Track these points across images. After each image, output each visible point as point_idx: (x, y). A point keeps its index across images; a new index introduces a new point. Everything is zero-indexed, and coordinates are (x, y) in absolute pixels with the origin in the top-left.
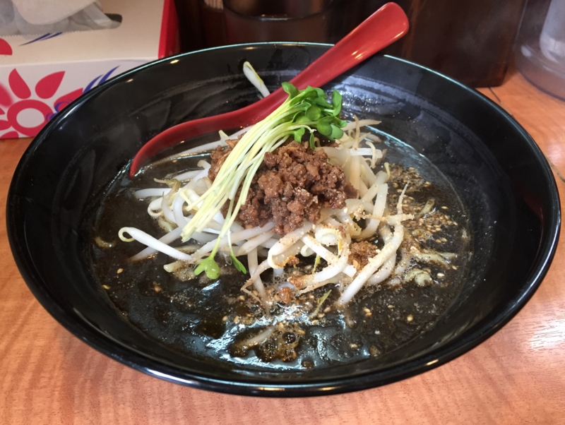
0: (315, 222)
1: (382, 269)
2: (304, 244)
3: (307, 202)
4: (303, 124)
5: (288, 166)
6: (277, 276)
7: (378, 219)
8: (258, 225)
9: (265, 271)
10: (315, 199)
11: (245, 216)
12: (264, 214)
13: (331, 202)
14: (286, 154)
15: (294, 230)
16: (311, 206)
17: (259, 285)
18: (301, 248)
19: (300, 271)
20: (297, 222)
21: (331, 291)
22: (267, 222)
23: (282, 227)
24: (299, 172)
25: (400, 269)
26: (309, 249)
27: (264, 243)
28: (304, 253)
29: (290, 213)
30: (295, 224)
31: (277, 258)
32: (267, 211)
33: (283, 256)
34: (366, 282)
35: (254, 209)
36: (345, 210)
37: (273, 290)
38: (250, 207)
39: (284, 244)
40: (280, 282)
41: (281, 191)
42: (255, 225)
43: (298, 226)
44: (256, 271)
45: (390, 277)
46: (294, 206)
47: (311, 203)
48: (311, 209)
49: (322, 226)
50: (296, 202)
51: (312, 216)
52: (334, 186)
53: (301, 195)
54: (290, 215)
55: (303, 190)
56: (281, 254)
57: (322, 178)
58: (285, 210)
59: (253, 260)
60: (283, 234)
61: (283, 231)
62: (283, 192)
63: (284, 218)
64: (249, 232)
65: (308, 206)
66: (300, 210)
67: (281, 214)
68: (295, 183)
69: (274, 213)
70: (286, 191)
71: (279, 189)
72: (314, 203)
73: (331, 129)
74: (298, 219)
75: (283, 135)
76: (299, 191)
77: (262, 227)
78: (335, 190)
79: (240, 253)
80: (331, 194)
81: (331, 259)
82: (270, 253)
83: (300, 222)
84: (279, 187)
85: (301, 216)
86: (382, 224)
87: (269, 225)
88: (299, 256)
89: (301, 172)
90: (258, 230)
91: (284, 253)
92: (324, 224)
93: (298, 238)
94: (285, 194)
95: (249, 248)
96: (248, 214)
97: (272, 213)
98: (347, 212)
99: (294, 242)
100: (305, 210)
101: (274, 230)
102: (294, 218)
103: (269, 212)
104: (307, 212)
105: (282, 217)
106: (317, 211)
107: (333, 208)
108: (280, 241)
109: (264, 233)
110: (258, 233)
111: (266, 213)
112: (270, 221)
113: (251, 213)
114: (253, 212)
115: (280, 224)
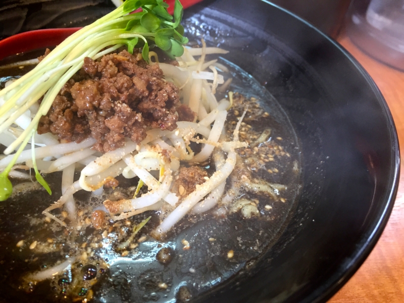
0: (138, 142)
1: (209, 198)
2: (126, 166)
3: (129, 119)
4: (138, 33)
5: (112, 76)
7: (212, 144)
8: (74, 141)
9: (77, 192)
10: (139, 117)
11: (56, 129)
12: (79, 128)
13: (159, 122)
14: (110, 63)
15: (114, 149)
16: (134, 124)
18: (123, 170)
19: (122, 192)
20: (115, 141)
21: (150, 217)
22: (85, 137)
23: (102, 145)
24: (123, 83)
25: (228, 198)
26: (130, 172)
28: (126, 174)
29: (108, 130)
30: (114, 143)
31: (91, 179)
32: (83, 125)
33: (99, 177)
34: (190, 211)
35: (65, 122)
36: (177, 133)
38: (61, 118)
39: (100, 164)
40: (96, 204)
41: (95, 103)
42: (70, 140)
43: (118, 145)
44: (69, 190)
45: (216, 206)
46: (113, 123)
47: (133, 121)
48: (134, 128)
49: (149, 147)
50: (116, 118)
51: (134, 136)
52: (163, 104)
53: (120, 111)
54: (109, 132)
55: (124, 105)
56: (96, 175)
57: (150, 94)
58: (102, 126)
59: (67, 177)
60: (103, 152)
62: (99, 104)
63: (103, 135)
64: (64, 147)
65: (130, 123)
66: (120, 128)
67: (99, 130)
68: (115, 95)
69: (92, 129)
70: (103, 103)
71: (94, 100)
72: (136, 121)
73: (171, 44)
74: (116, 137)
75: (113, 42)
76: (119, 105)
77: (79, 142)
78: (164, 110)
79: (51, 170)
80: (160, 114)
81: (151, 185)
82: (84, 173)
83: (119, 141)
84: (93, 98)
85: (120, 134)
86: (216, 149)
87: (88, 142)
88: (120, 178)
89: (126, 85)
90: (74, 146)
91: (100, 173)
92: (152, 145)
93: (118, 158)
94: (101, 107)
95: (60, 164)
96: (59, 127)
97: (90, 127)
98: (179, 134)
99: (113, 163)
100: (126, 128)
101: (94, 147)
102: (113, 136)
103: (87, 126)
104: (129, 130)
105: (101, 134)
106: (141, 130)
107: (162, 129)
108: (96, 160)
109: (82, 150)
110: (74, 149)
111: (82, 127)
112: (89, 136)
113: (62, 126)
114: (64, 125)
115: (99, 140)
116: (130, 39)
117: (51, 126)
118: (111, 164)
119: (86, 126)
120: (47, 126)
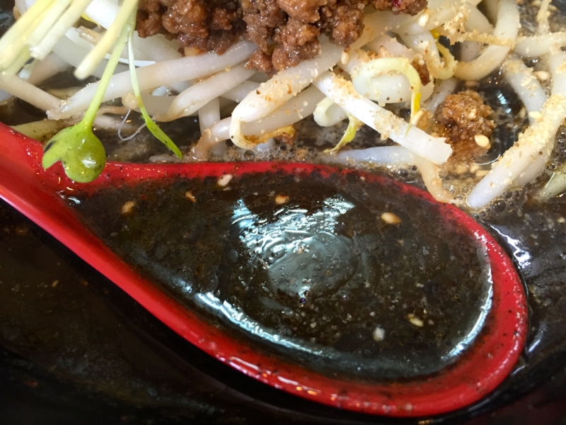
0: (347, 42)
2: (321, 96)
7: (504, 44)
8: (213, 49)
11: (174, 24)
12: (221, 19)
15: (296, 64)
20: (301, 42)
22: (234, 41)
23: (268, 57)
26: (333, 108)
27: (228, 92)
28: (321, 117)
29: (285, 16)
30: (297, 46)
32: (230, 11)
35: (193, 4)
36: (423, 19)
39: (268, 98)
42: (205, 48)
43: (305, 52)
48: (340, 10)
49: (366, 55)
51: (340, 29)
54: (285, 24)
58: (272, 7)
60: (271, 71)
61: (272, 66)
63: (271, 32)
64: (193, 64)
66: (311, 9)
67: (263, 20)
69: (248, 18)
74: (303, 33)
77: (222, 52)
83: (309, 43)
85: (313, 25)
87: (240, 50)
90: (211, 60)
92: (371, 51)
96: (180, 15)
97: (242, 16)
99: (295, 94)
100: (324, 10)
101: (252, 63)
102: (296, 31)
103: (237, 14)
105: (268, 28)
106: (354, 15)
107: (395, 9)
108: (259, 89)
109: (228, 70)
110: (213, 68)
111: (228, 16)
112: (241, 38)
113: (187, 14)
114: (192, 10)
115: (263, 46)
117: (164, 17)
118: (290, 96)
119: (235, 14)
120: (157, 17)
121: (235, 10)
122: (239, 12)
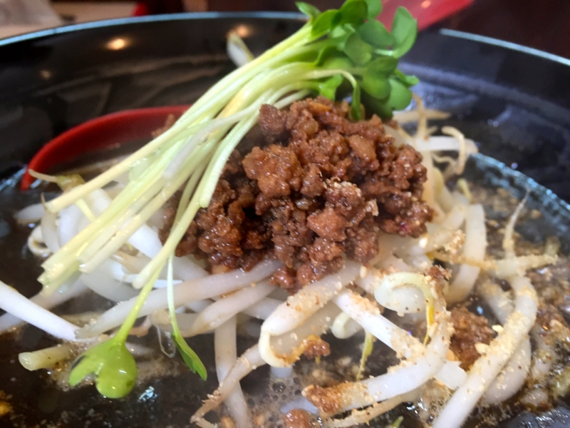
0: (366, 260)
1: (511, 369)
2: (338, 311)
3: (354, 213)
4: (338, 70)
5: (311, 136)
6: (278, 381)
7: (478, 265)
8: (241, 267)
9: (253, 371)
10: (372, 207)
11: (211, 243)
12: (254, 239)
13: (398, 220)
14: (306, 113)
15: (320, 278)
16: (361, 225)
17: (238, 402)
18: (333, 320)
19: (327, 370)
20: (330, 258)
21: (401, 418)
22: (260, 259)
23: (292, 273)
24: (335, 147)
26: (350, 321)
27: (252, 307)
28: (339, 330)
29: (313, 236)
30: (325, 262)
31: (280, 342)
32: (261, 233)
33: (295, 336)
34: (479, 403)
35: (232, 227)
36: (423, 242)
37: (268, 415)
38: (223, 221)
39: (298, 309)
40: (284, 397)
41: (295, 182)
42: (235, 264)
43: (330, 267)
44: (231, 371)
45: (525, 388)
46: (324, 221)
47: (361, 216)
48: (361, 231)
50: (329, 211)
51: (361, 248)
52: (405, 185)
53: (341, 195)
54: (312, 243)
55: (345, 184)
56: (289, 333)
57: (381, 168)
58: (302, 229)
59: (225, 344)
60: (294, 288)
61: (295, 282)
62: (301, 185)
63: (298, 250)
64: (221, 281)
65: (355, 221)
66: (338, 230)
67: (293, 240)
68: (326, 167)
69: (276, 239)
70: (307, 183)
71: (292, 177)
72: (369, 215)
73: (389, 89)
74: (332, 250)
75: (298, 85)
76: (336, 184)
77: (248, 270)
78: (409, 194)
79: (196, 328)
80: (400, 203)
81: (405, 346)
82: (267, 329)
83: (336, 259)
84: (291, 170)
85: (339, 244)
86: (484, 276)
87: (265, 267)
88: (328, 337)
89: (339, 149)
90: (239, 276)
91: (296, 330)
92: (382, 269)
93: (328, 295)
94: (304, 190)
95: (218, 317)
96: (218, 237)
97: (271, 237)
98: (427, 245)
99: (321, 305)
100: (348, 231)
101: (276, 279)
102: (323, 248)
103: (267, 236)
104: (353, 235)
105: (295, 247)
106: (373, 236)
107: (402, 233)
108: (289, 302)
109: (253, 285)
110: (240, 284)
111: (260, 237)
112: (266, 256)
113: (225, 236)
114: (230, 232)
115: (289, 263)
116: (323, 80)
117: (201, 239)
118: (317, 308)
119: (265, 236)
120: (194, 239)
121: (265, 232)
122: (268, 234)
